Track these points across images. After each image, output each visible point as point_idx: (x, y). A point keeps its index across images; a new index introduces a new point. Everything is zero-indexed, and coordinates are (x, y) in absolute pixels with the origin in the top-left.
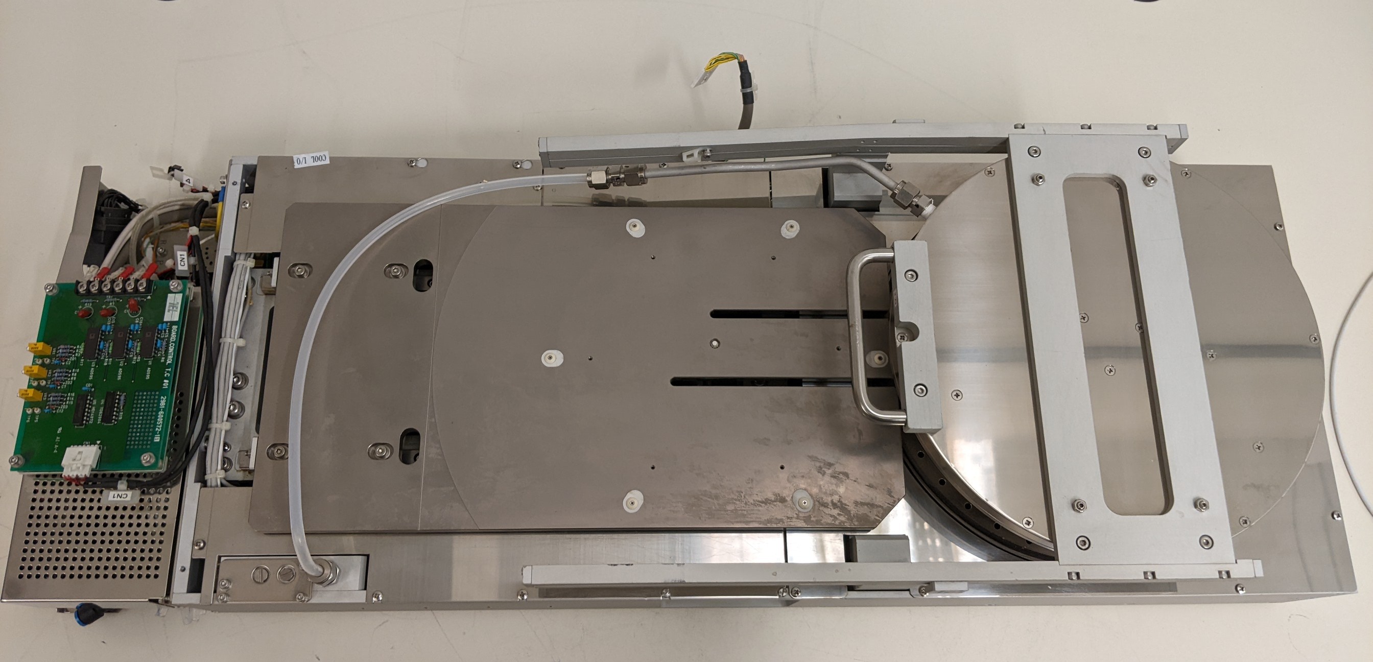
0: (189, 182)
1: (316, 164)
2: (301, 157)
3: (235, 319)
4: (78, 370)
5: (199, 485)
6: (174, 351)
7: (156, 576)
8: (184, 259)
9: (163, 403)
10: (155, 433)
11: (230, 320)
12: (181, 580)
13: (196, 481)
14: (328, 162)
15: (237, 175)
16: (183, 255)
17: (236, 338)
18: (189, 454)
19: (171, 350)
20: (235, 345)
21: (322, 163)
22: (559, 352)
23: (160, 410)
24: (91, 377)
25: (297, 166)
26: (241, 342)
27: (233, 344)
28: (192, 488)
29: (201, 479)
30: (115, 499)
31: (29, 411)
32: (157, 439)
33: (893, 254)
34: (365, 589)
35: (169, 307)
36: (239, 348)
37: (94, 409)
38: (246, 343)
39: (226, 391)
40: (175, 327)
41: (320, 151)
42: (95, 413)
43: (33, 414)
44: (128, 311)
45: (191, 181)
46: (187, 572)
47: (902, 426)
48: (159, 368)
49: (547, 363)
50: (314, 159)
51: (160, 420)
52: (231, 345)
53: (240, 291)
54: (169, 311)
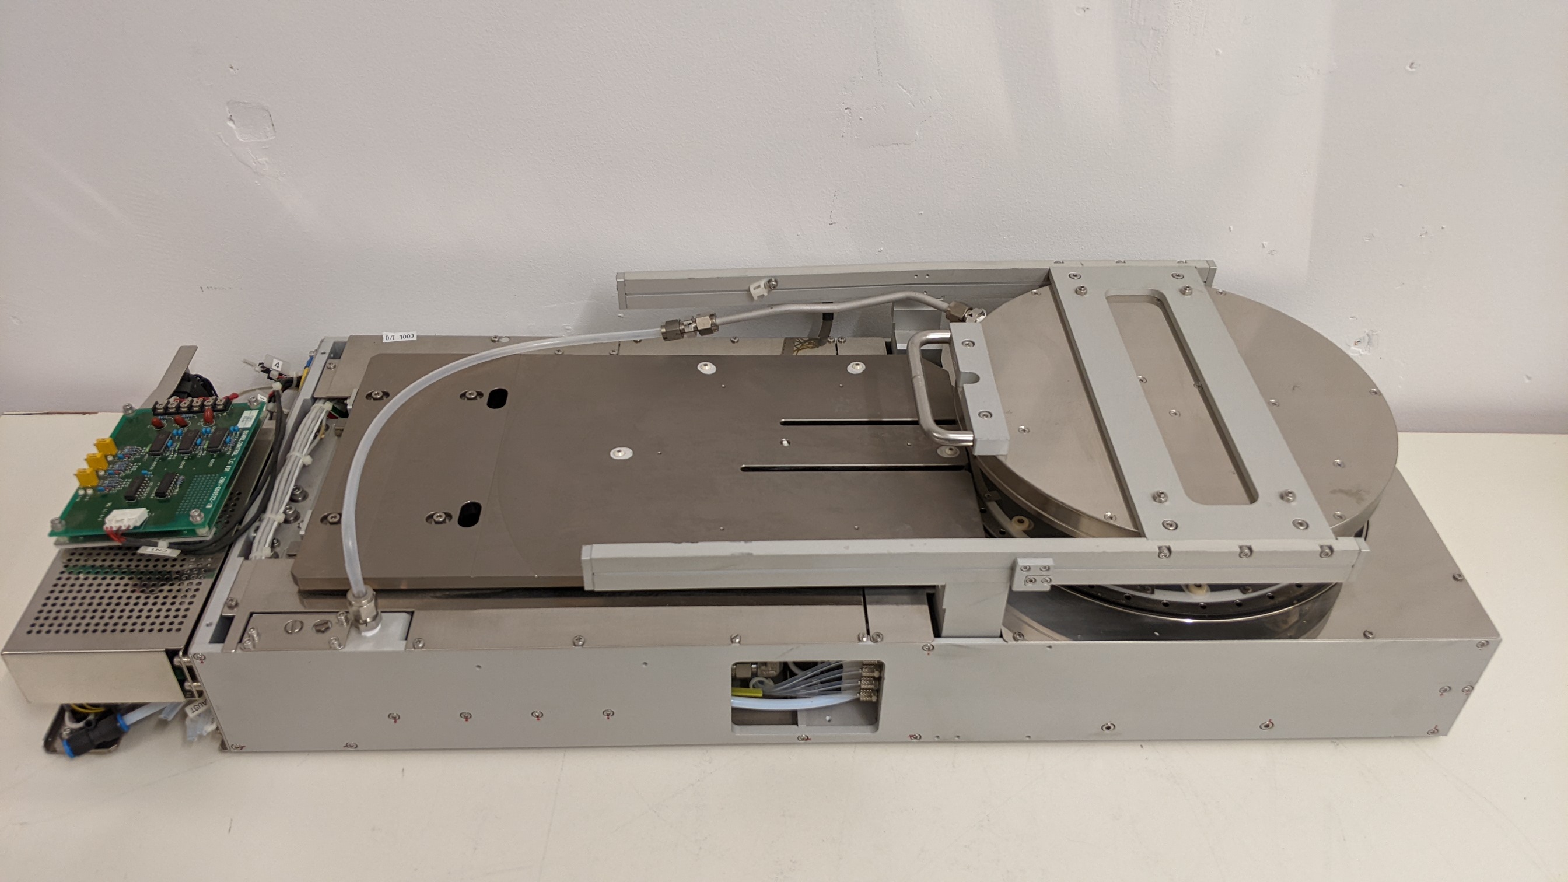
0: (278, 367)
1: (403, 340)
2: (390, 335)
3: (305, 441)
4: (140, 464)
5: (242, 559)
6: (242, 447)
7: (179, 630)
9: (221, 482)
10: (208, 502)
11: (299, 444)
12: (205, 632)
13: (240, 556)
14: (415, 338)
15: (328, 348)
17: (304, 453)
18: (239, 534)
19: (239, 446)
20: (301, 461)
21: (410, 339)
22: (628, 449)
23: (217, 486)
24: (152, 468)
25: (384, 341)
26: (308, 461)
27: (300, 459)
28: (235, 560)
29: (246, 553)
31: (81, 492)
32: (209, 506)
33: (950, 334)
34: (406, 639)
35: (244, 419)
36: (304, 466)
37: (148, 488)
38: (313, 463)
39: (285, 492)
40: (246, 432)
41: (409, 331)
42: (149, 491)
43: (85, 495)
44: (202, 424)
45: (280, 366)
46: (213, 627)
47: (969, 446)
48: (223, 458)
49: (616, 456)
50: (402, 337)
51: (216, 493)
52: (297, 459)
53: (314, 422)
54: (243, 421)
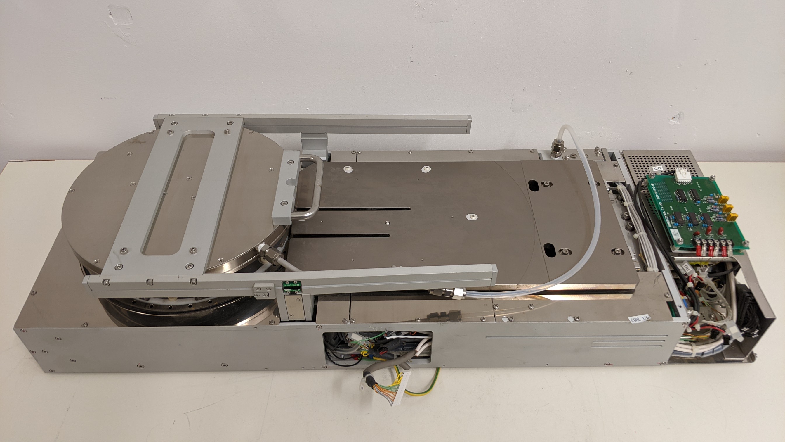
6: (664, 217)
8: (687, 269)
9: (658, 197)
15: (681, 311)
16: (688, 270)
19: (666, 217)
21: (633, 317)
22: (469, 219)
24: (699, 209)
26: (636, 236)
30: (659, 167)
35: (678, 235)
37: (690, 197)
38: (633, 237)
40: (670, 227)
42: (688, 195)
48: (668, 210)
51: (655, 191)
54: (677, 233)
